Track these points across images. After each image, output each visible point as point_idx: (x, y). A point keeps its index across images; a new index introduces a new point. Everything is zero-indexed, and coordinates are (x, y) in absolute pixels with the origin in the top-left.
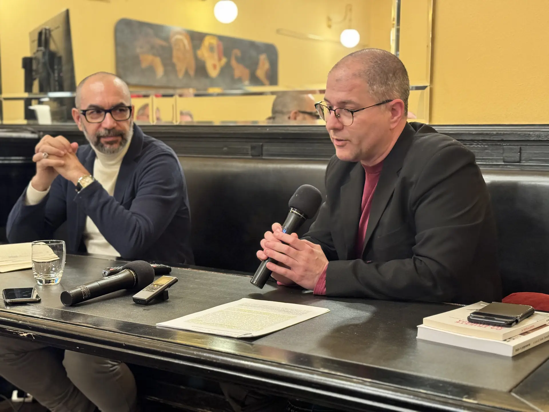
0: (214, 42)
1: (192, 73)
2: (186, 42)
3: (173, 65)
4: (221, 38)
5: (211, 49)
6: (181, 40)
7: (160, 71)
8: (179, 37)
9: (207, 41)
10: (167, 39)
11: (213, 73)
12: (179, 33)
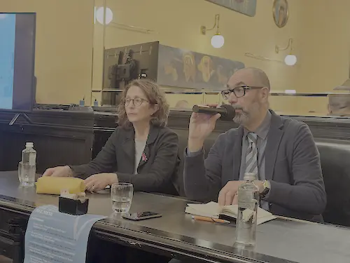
0: (208, 60)
1: (194, 78)
2: (192, 60)
6: (189, 58)
10: (181, 58)
12: (188, 54)
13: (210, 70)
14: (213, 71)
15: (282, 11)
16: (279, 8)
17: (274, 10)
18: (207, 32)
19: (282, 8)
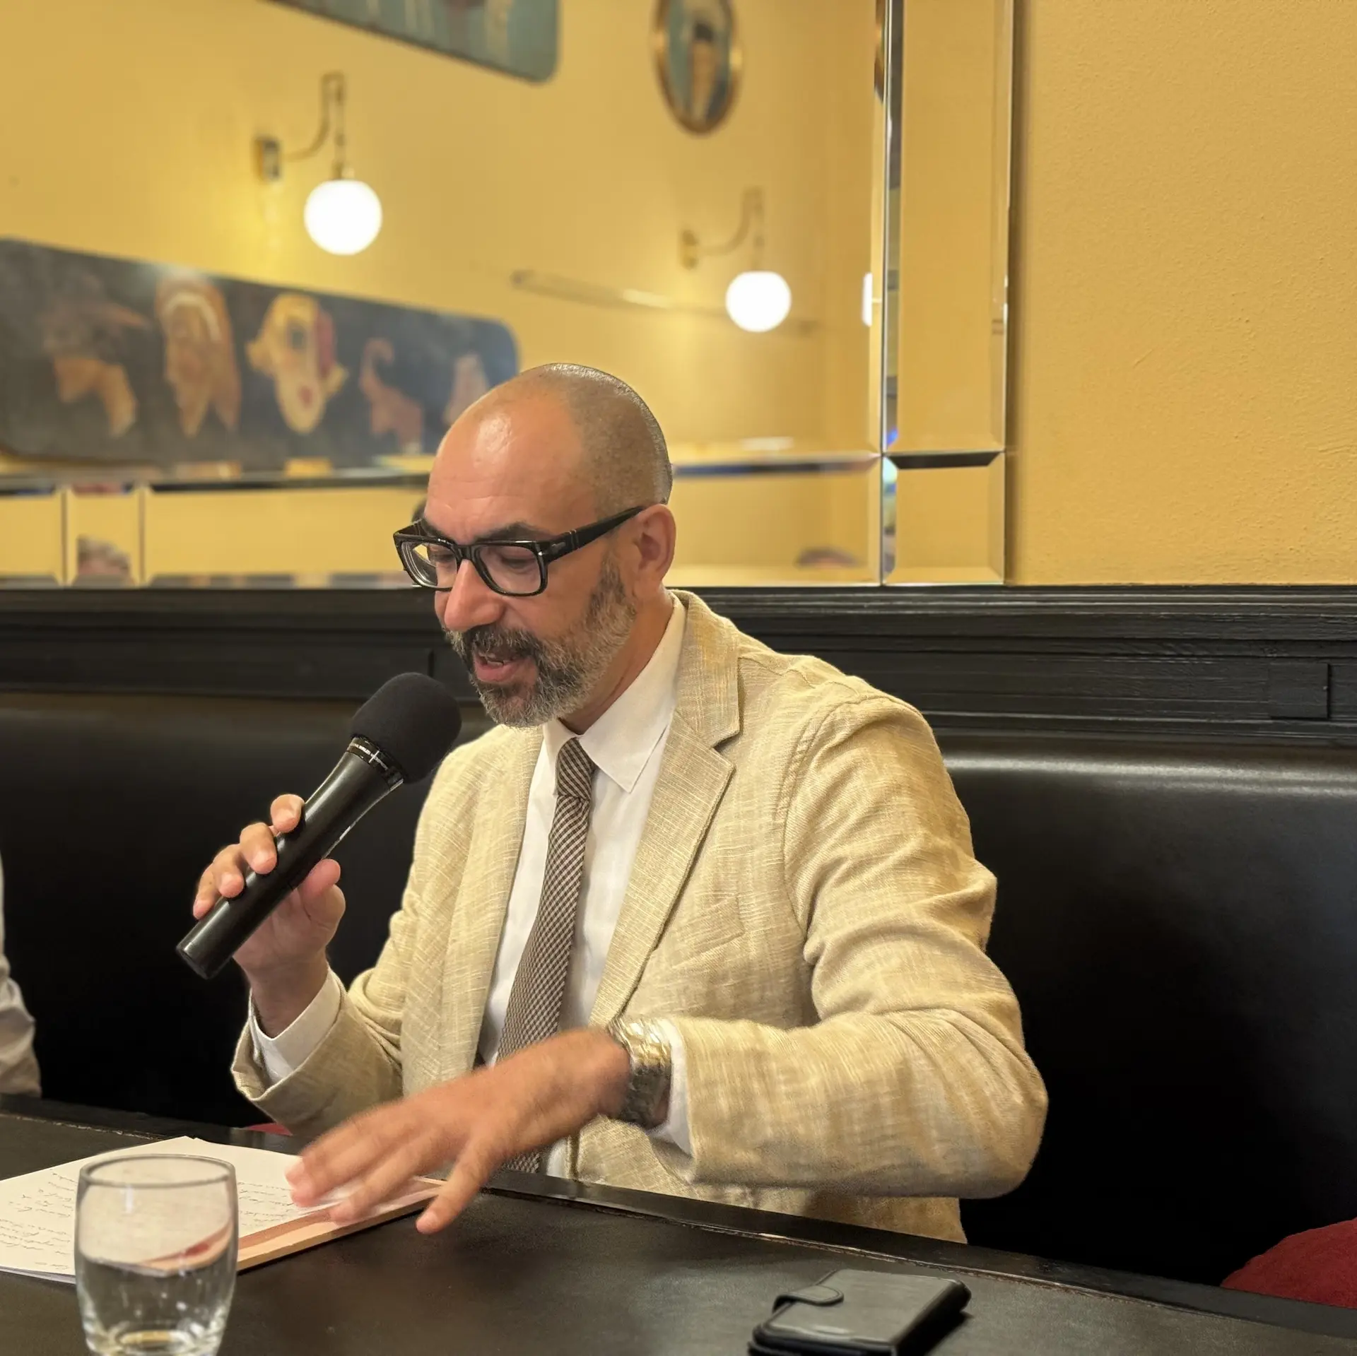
0: (305, 313)
1: (229, 416)
2: (212, 317)
3: (167, 393)
4: (326, 302)
5: (295, 337)
6: (196, 310)
7: (123, 412)
8: (187, 299)
9: (282, 313)
10: (147, 305)
11: (303, 417)
12: (187, 287)
13: (323, 372)
14: (338, 376)
15: (703, 50)
16: (686, 34)
17: (660, 40)
18: (288, 169)
19: (703, 32)
